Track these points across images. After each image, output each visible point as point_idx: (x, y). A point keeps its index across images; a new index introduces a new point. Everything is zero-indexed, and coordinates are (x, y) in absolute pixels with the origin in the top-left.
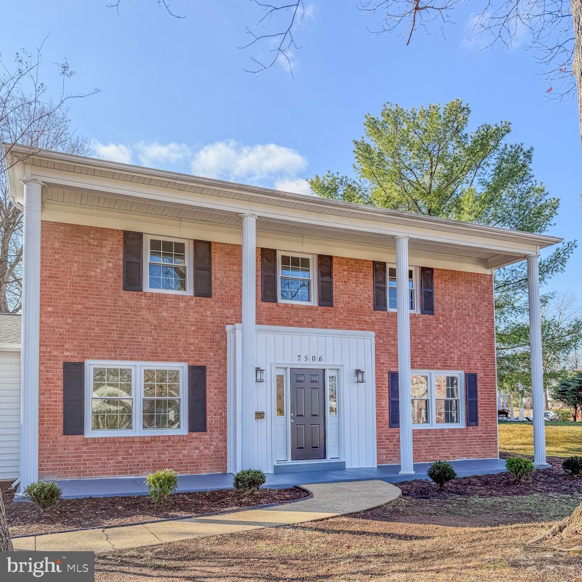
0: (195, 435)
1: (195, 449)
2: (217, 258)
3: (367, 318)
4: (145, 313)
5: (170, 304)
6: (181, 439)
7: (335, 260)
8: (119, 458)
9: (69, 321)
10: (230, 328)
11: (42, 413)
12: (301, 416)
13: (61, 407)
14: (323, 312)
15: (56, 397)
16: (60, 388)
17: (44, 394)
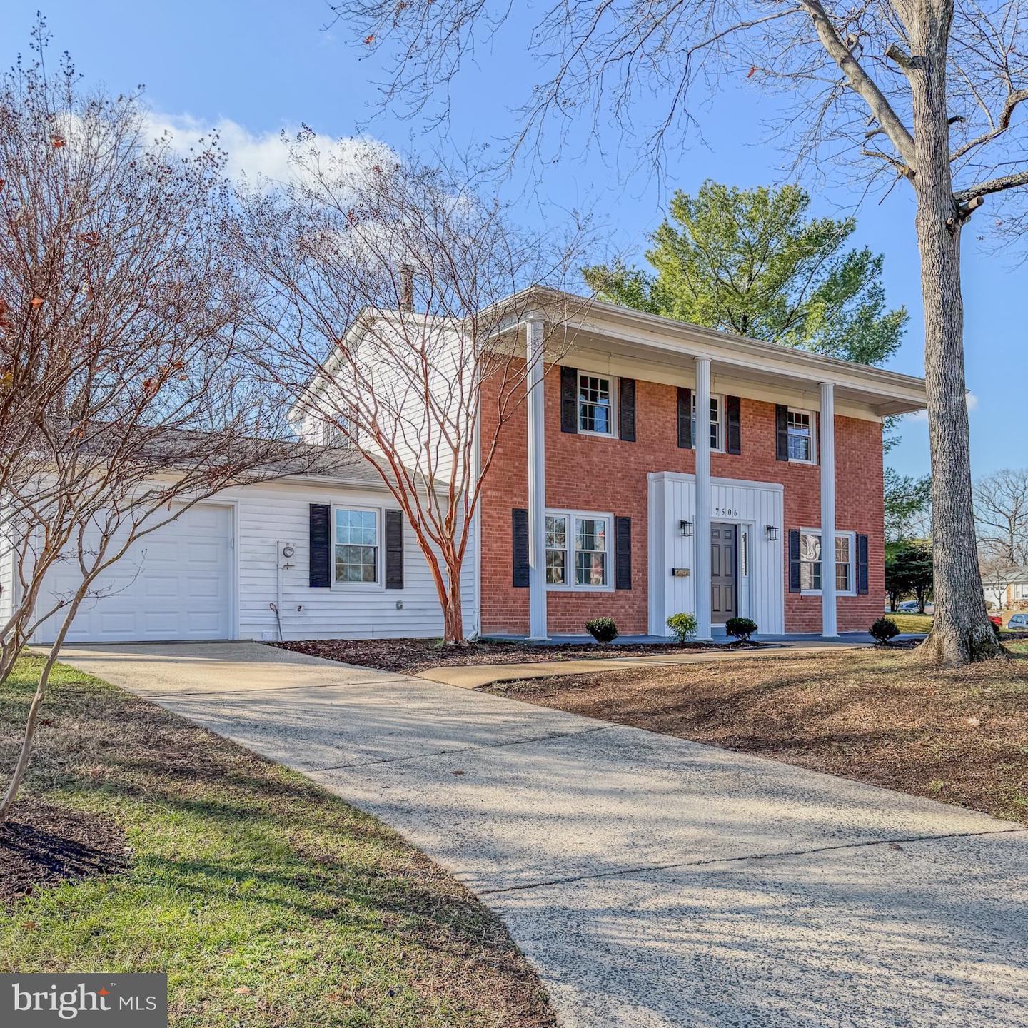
0: (621, 592)
1: (622, 607)
2: (640, 396)
3: (770, 469)
4: (579, 458)
5: (600, 449)
6: (611, 597)
7: (742, 403)
8: (559, 613)
9: (517, 464)
10: (651, 476)
11: (495, 562)
12: (716, 575)
13: (511, 557)
14: (732, 461)
15: (505, 547)
16: (510, 537)
17: (495, 542)
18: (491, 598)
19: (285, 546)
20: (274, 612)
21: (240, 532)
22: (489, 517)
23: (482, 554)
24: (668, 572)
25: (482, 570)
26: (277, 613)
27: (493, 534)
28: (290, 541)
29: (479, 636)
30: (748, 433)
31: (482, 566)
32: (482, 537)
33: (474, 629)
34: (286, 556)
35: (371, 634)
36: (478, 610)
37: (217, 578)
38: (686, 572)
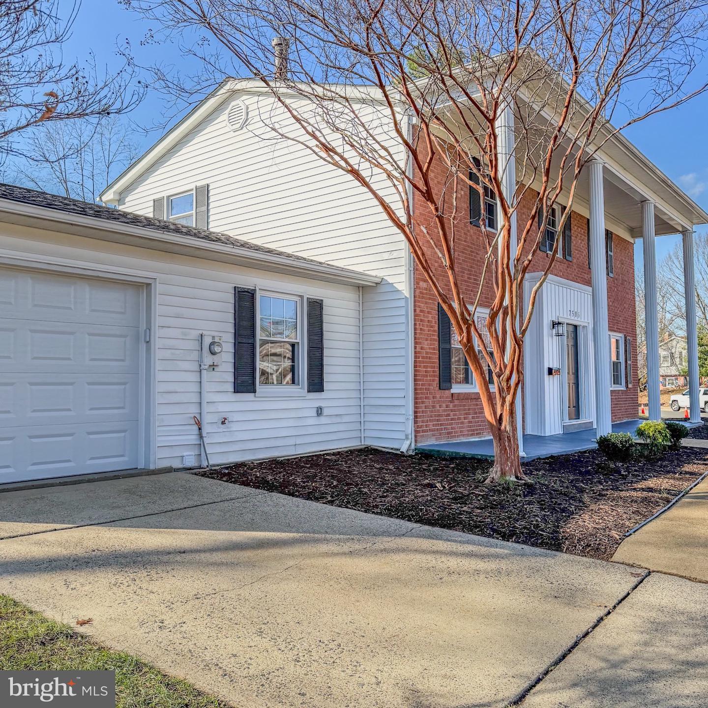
11: (426, 362)
12: (569, 373)
13: (437, 356)
14: (568, 267)
15: (434, 344)
16: (437, 334)
17: (427, 340)
18: (423, 403)
19: (211, 340)
20: (196, 427)
21: (158, 321)
22: (421, 311)
23: (415, 353)
24: (546, 371)
25: (415, 371)
26: (200, 429)
27: (424, 330)
28: (216, 334)
29: (413, 447)
30: (575, 242)
31: (415, 366)
32: (415, 333)
33: (407, 438)
34: (213, 353)
35: (293, 448)
36: (412, 417)
37: (125, 384)
38: (558, 371)
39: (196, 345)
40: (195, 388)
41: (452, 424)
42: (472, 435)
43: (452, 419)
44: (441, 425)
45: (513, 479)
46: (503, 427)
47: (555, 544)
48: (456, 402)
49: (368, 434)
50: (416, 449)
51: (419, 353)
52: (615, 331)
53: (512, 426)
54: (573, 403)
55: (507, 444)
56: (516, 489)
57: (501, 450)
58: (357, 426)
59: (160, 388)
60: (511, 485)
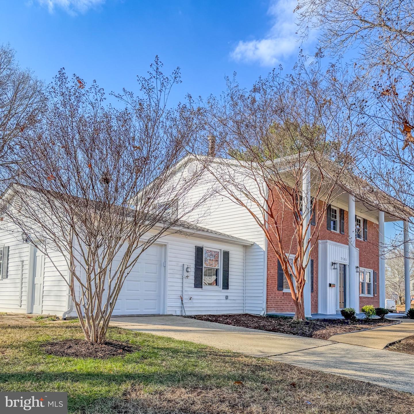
7: (345, 212)
10: (320, 241)
11: (272, 278)
12: (340, 287)
13: (277, 276)
14: (342, 237)
15: (276, 271)
16: (277, 266)
17: (272, 269)
18: (270, 295)
19: (187, 267)
20: (180, 300)
21: (169, 259)
22: (270, 257)
23: (268, 274)
24: (328, 285)
25: (267, 282)
26: (182, 301)
27: (271, 265)
28: (188, 264)
29: (266, 314)
30: (346, 225)
31: (267, 280)
32: (268, 266)
33: (263, 310)
34: (187, 272)
35: (216, 311)
36: (265, 301)
37: (156, 282)
38: (334, 285)
39: (181, 268)
40: (180, 285)
41: (283, 306)
42: (292, 311)
43: (283, 304)
44: (278, 305)
45: (302, 320)
46: (298, 301)
47: (310, 336)
48: (285, 296)
49: (247, 308)
50: (267, 315)
51: (269, 274)
52: (368, 268)
53: (302, 301)
54: (343, 301)
55: (299, 307)
56: (301, 323)
57: (297, 310)
58: (242, 305)
59: (169, 284)
60: (300, 322)
